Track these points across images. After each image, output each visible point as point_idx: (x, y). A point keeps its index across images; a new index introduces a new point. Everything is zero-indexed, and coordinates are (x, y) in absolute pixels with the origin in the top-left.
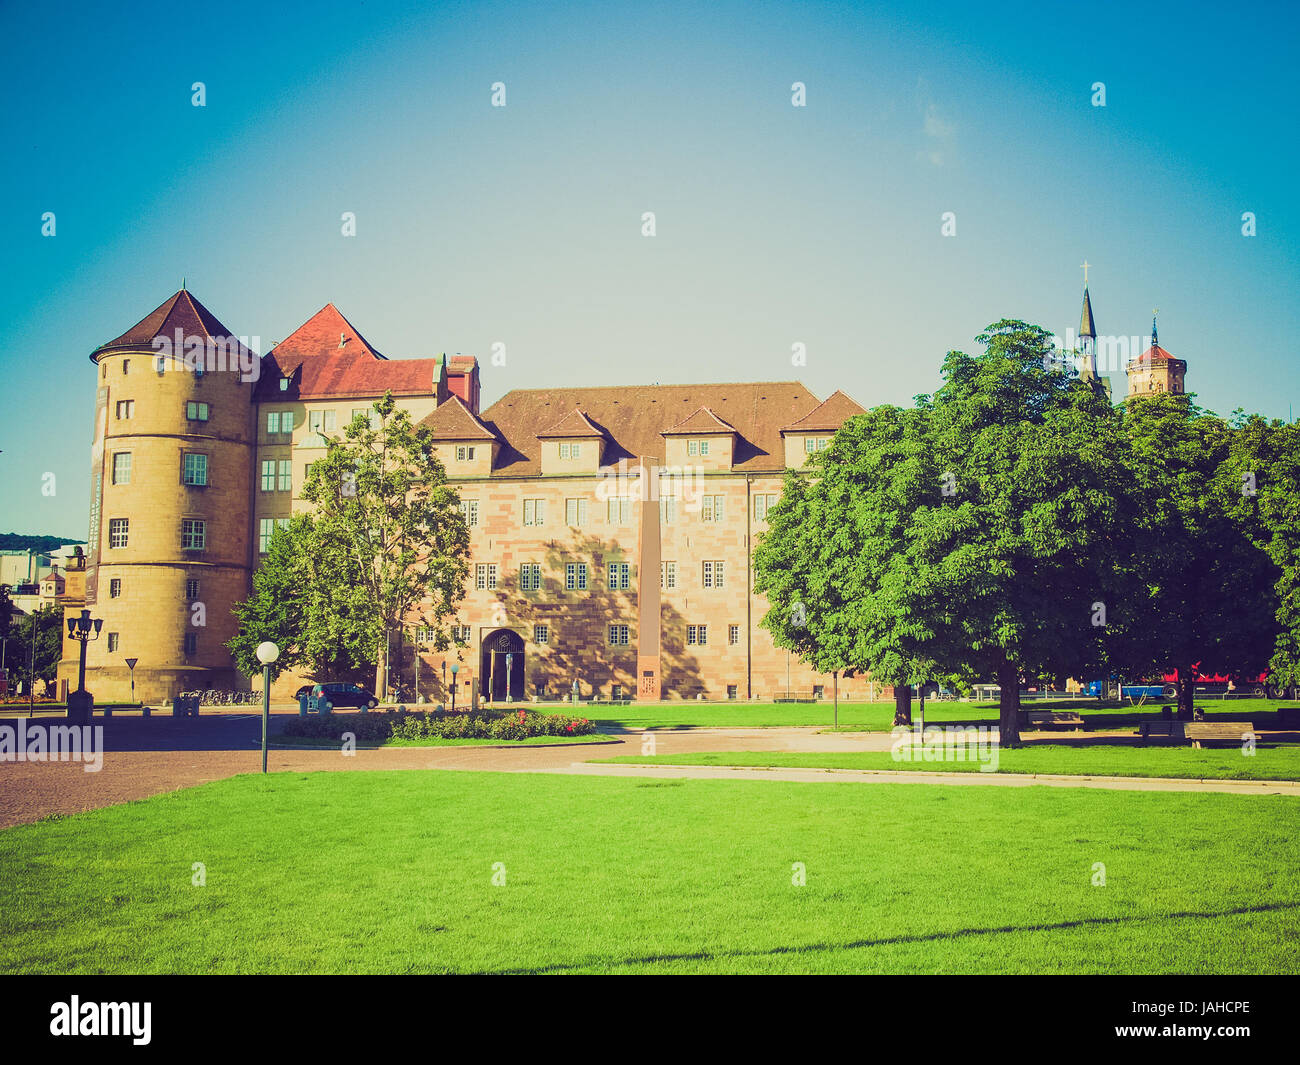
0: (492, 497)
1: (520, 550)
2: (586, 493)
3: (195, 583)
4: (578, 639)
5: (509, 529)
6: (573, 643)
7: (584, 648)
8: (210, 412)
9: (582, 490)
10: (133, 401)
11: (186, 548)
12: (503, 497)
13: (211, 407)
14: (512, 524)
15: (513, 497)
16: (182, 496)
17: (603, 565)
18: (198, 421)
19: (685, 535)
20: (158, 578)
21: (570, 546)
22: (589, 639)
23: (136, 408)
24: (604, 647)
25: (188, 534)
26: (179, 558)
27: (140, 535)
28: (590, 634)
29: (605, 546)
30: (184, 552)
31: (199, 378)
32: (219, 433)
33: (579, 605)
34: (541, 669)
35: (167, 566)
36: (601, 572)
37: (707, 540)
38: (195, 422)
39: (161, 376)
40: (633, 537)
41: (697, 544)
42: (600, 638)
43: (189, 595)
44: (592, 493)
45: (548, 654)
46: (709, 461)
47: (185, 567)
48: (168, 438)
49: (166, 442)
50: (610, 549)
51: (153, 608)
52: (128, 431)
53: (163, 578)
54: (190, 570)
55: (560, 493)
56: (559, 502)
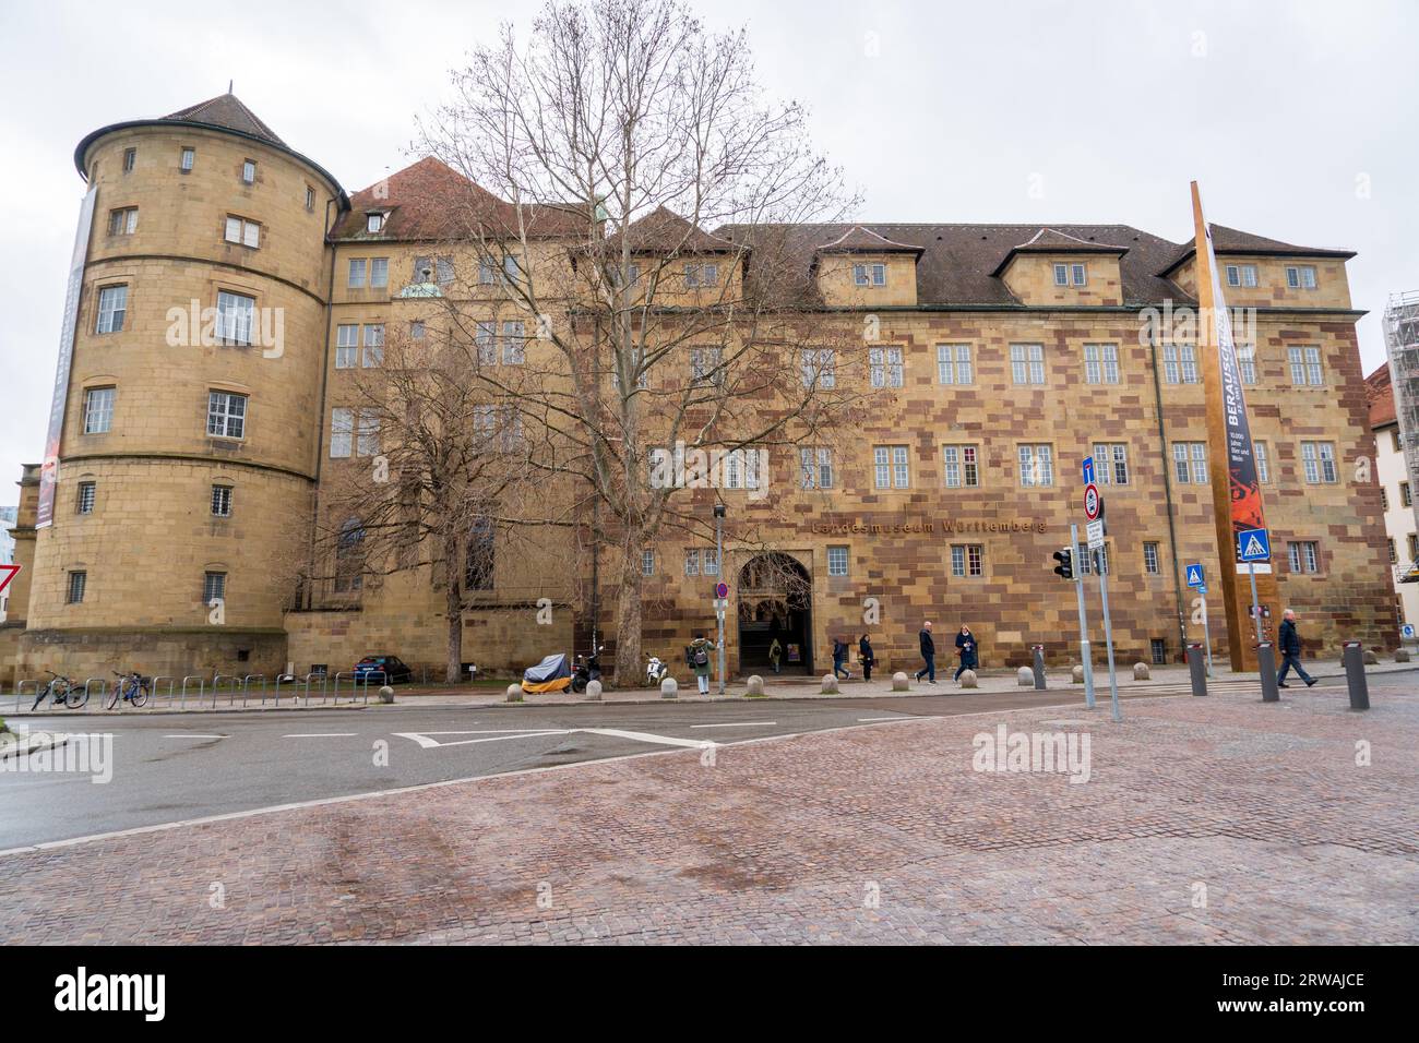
0: (748, 342)
1: (797, 426)
2: (899, 337)
3: (226, 492)
4: (901, 568)
5: (777, 391)
6: (894, 574)
7: (911, 582)
8: (262, 237)
9: (896, 332)
10: (135, 208)
11: (215, 435)
12: (766, 342)
13: (264, 230)
14: (782, 385)
16: (211, 353)
17: (936, 449)
18: (242, 245)
19: (1061, 402)
20: (161, 480)
21: (878, 418)
22: (920, 567)
23: (141, 218)
24: (945, 581)
25: (217, 414)
26: (199, 450)
27: (134, 411)
28: (920, 560)
29: (937, 419)
30: (208, 442)
31: (248, 184)
32: (276, 269)
33: (899, 512)
34: (841, 619)
35: (179, 462)
36: (932, 459)
37: (1097, 411)
38: (238, 248)
39: (185, 172)
40: (980, 404)
41: (1082, 416)
42: (936, 566)
43: (215, 510)
44: (910, 338)
45: (852, 594)
46: (1089, 294)
47: (210, 464)
48: (192, 264)
49: (187, 270)
50: (945, 425)
51: (149, 529)
52: (124, 251)
53: (171, 480)
54: (219, 471)
55: (858, 338)
56: (856, 350)
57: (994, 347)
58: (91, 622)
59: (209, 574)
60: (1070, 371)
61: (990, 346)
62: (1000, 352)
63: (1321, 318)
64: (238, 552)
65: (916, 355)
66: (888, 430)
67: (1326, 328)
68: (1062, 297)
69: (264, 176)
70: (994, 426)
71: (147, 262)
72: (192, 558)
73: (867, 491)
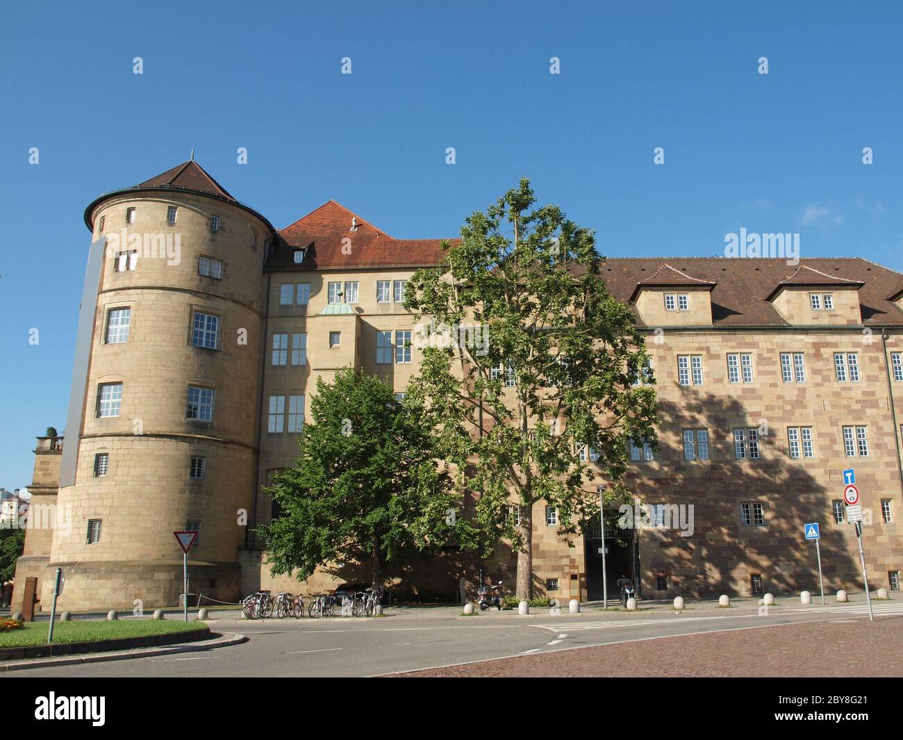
2: (700, 349)
3: (200, 461)
8: (224, 270)
9: (697, 345)
11: (191, 419)
13: (225, 265)
16: (190, 358)
17: (728, 432)
18: (209, 277)
19: (818, 396)
22: (718, 519)
23: (139, 259)
24: (736, 529)
25: (193, 402)
26: (181, 430)
27: (137, 401)
28: (718, 513)
29: (728, 409)
30: (187, 423)
31: (213, 232)
32: (233, 294)
34: (662, 557)
35: (168, 439)
36: (724, 439)
37: (844, 402)
38: (207, 279)
39: (171, 225)
40: (760, 398)
41: (834, 406)
43: (193, 474)
44: (708, 349)
46: (836, 315)
47: (189, 440)
48: (176, 292)
49: (173, 297)
52: (128, 284)
53: (162, 452)
54: (195, 445)
55: (670, 349)
56: (669, 358)
57: (769, 355)
58: (106, 557)
59: (190, 523)
60: (824, 373)
61: (765, 355)
62: (773, 360)
64: (209, 506)
65: (712, 362)
68: (817, 318)
69: (224, 226)
70: (770, 413)
71: (145, 291)
72: (177, 510)
73: (679, 462)
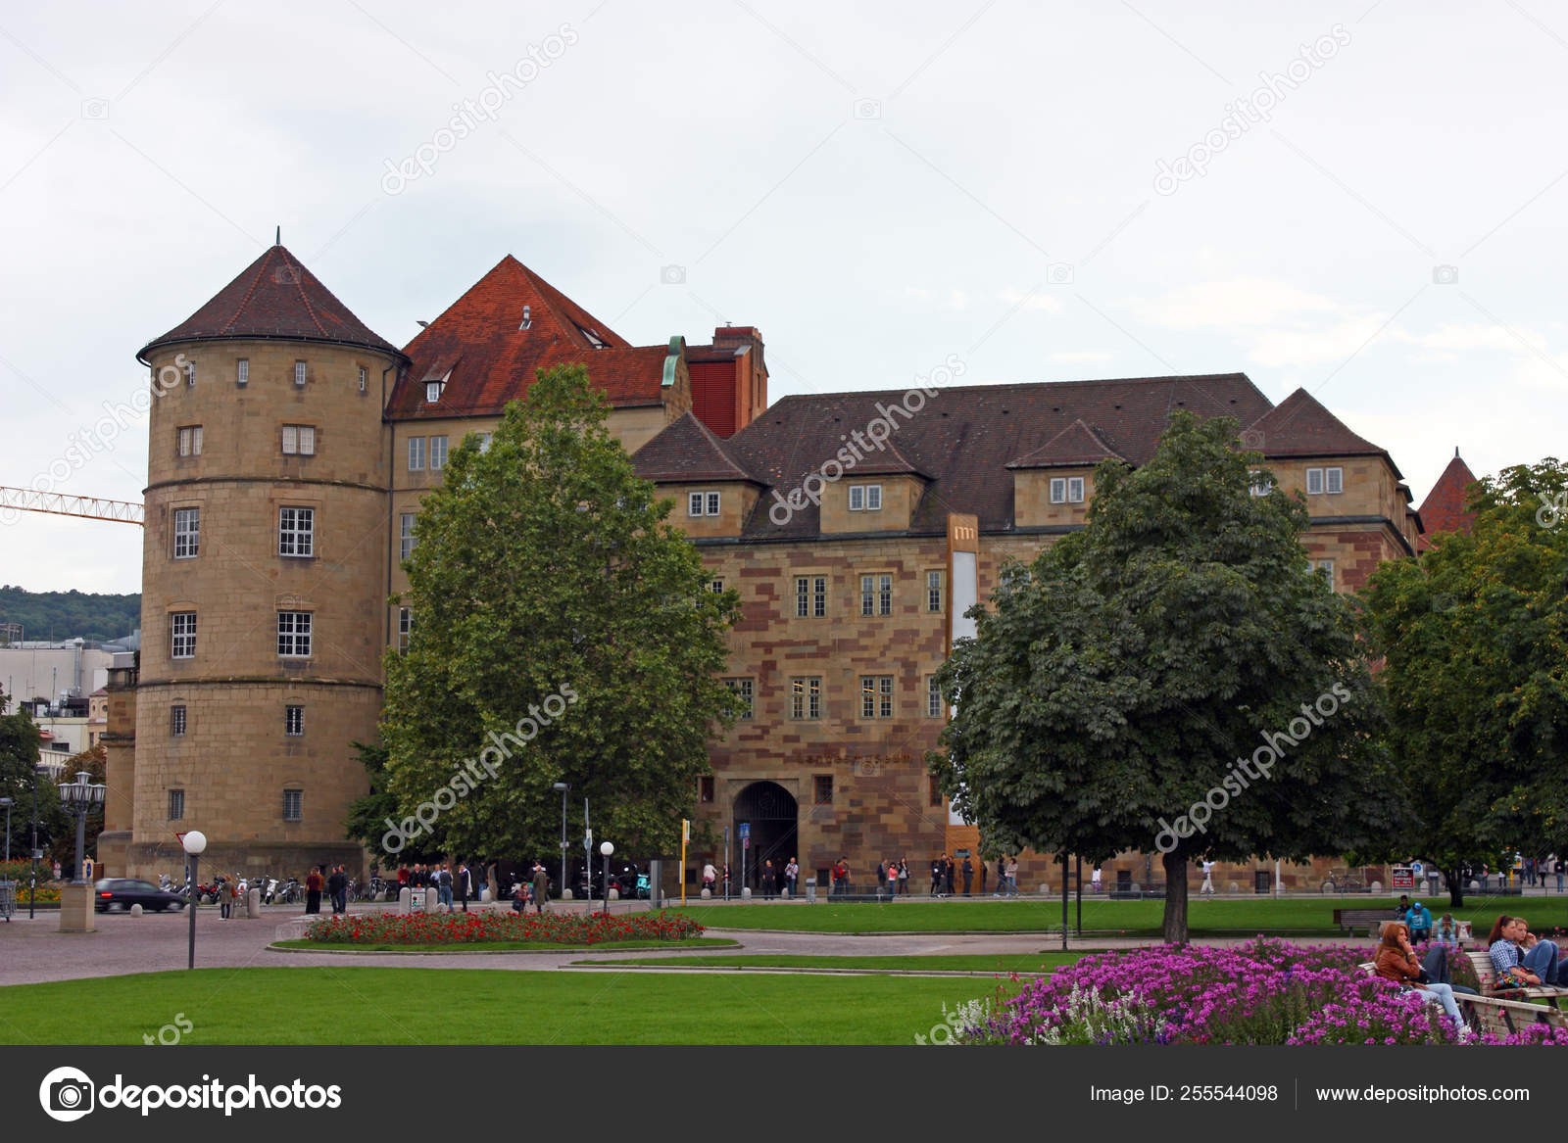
0: (745, 573)
1: (788, 657)
2: (889, 564)
4: (880, 797)
5: (771, 623)
6: (873, 803)
7: (888, 811)
8: (318, 441)
9: (885, 559)
10: (201, 426)
11: (285, 656)
12: (761, 572)
13: (319, 432)
14: (775, 615)
15: (776, 572)
16: (276, 574)
17: (918, 679)
18: (298, 455)
20: (241, 704)
21: (865, 648)
22: (898, 796)
23: (205, 437)
24: (921, 810)
25: (286, 634)
26: (271, 672)
28: (898, 789)
29: (922, 648)
30: (280, 663)
31: (300, 387)
32: (333, 473)
33: (880, 743)
34: (823, 845)
35: (255, 686)
36: (914, 689)
38: (295, 459)
39: (242, 386)
42: (913, 795)
43: (289, 729)
44: (899, 565)
45: (833, 822)
47: (283, 686)
48: (254, 484)
49: (251, 491)
50: (929, 654)
51: (235, 751)
52: (192, 474)
53: (249, 703)
54: (290, 691)
55: (850, 566)
56: (847, 579)
59: (288, 793)
63: (1337, 529)
64: (312, 771)
65: (905, 583)
66: (873, 660)
67: (1343, 538)
68: (1055, 516)
69: (315, 373)
71: (214, 485)
72: (272, 777)
73: (852, 721)
